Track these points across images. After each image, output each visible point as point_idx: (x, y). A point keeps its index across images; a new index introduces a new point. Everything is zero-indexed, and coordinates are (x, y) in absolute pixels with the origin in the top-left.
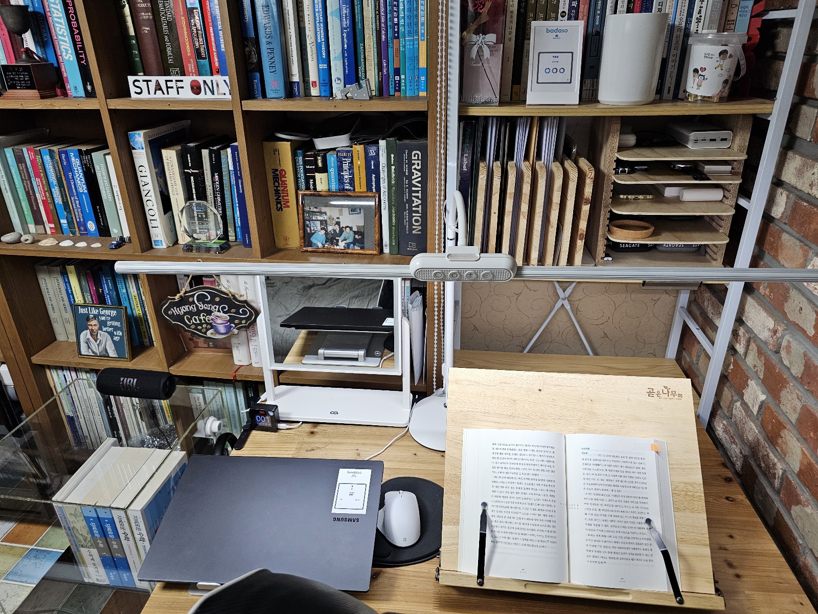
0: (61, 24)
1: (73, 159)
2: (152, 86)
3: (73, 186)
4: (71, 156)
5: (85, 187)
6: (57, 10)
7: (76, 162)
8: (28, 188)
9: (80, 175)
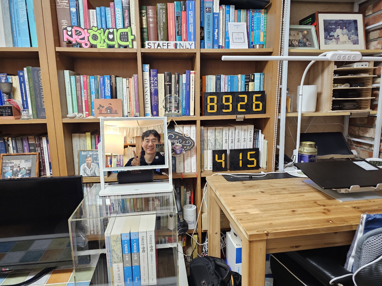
0: (119, 19)
1: (106, 80)
2: (156, 45)
3: (103, 93)
4: (106, 79)
5: (109, 93)
6: (119, 14)
7: (107, 81)
8: (79, 95)
9: (108, 87)
